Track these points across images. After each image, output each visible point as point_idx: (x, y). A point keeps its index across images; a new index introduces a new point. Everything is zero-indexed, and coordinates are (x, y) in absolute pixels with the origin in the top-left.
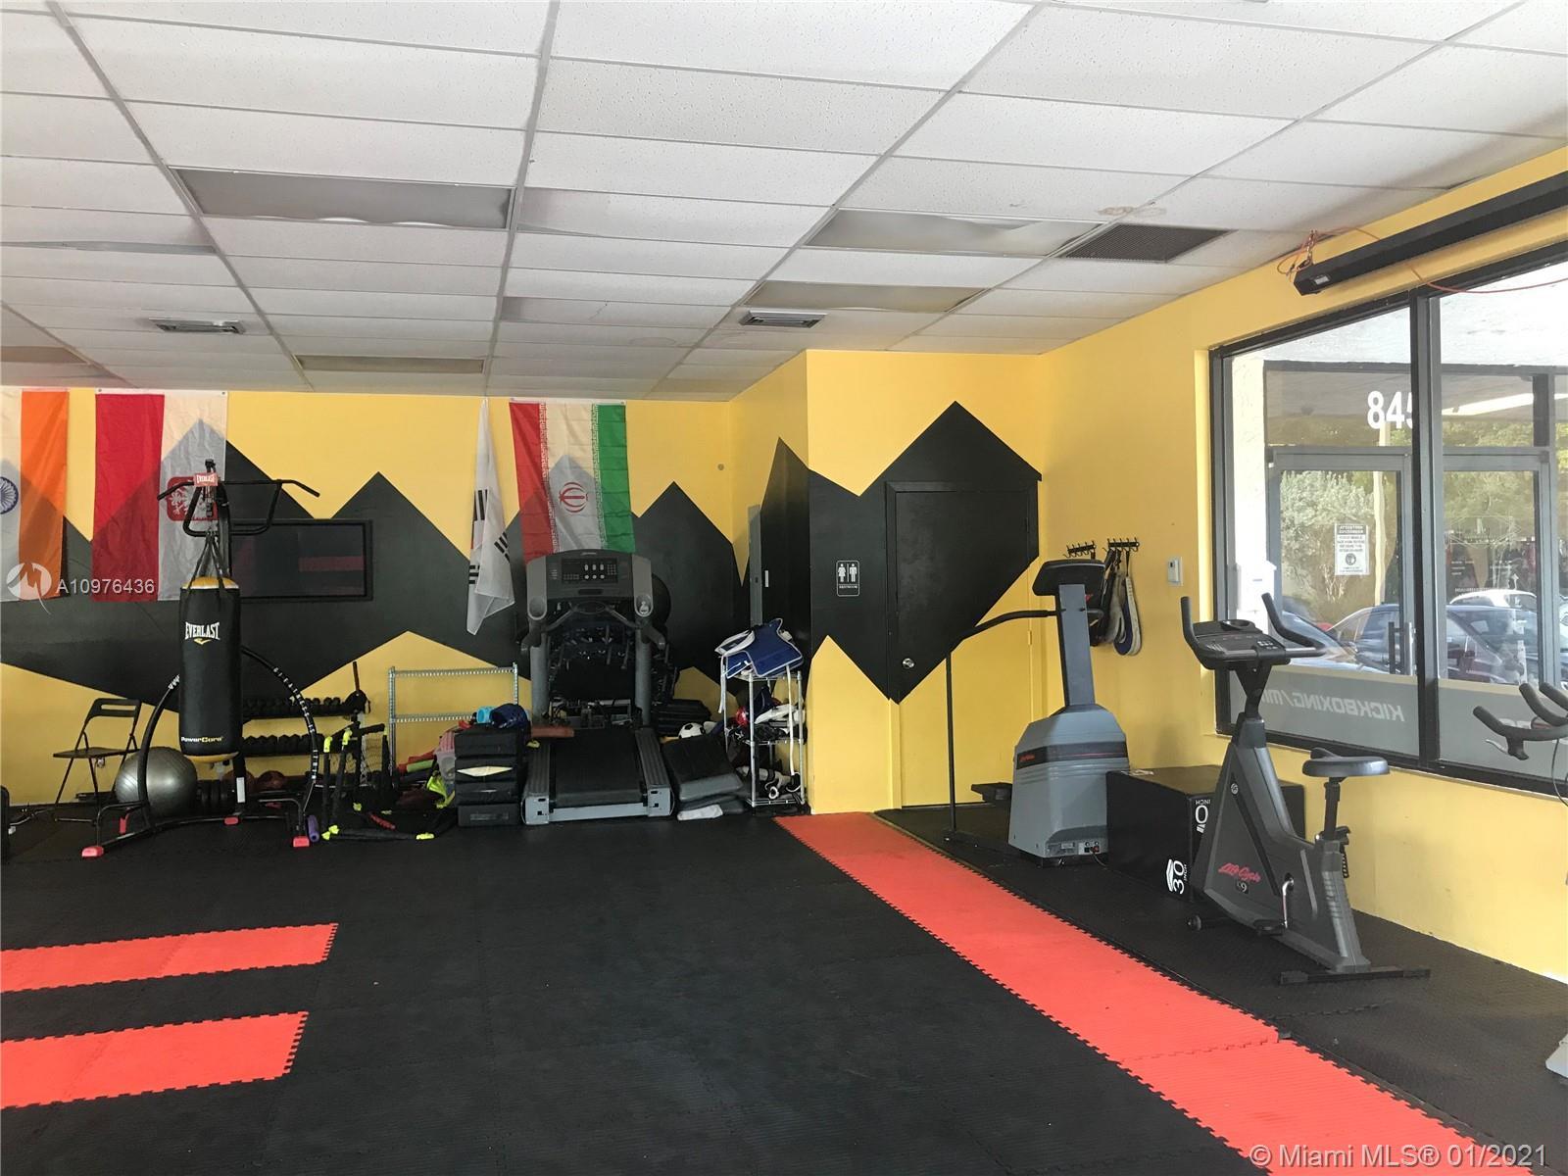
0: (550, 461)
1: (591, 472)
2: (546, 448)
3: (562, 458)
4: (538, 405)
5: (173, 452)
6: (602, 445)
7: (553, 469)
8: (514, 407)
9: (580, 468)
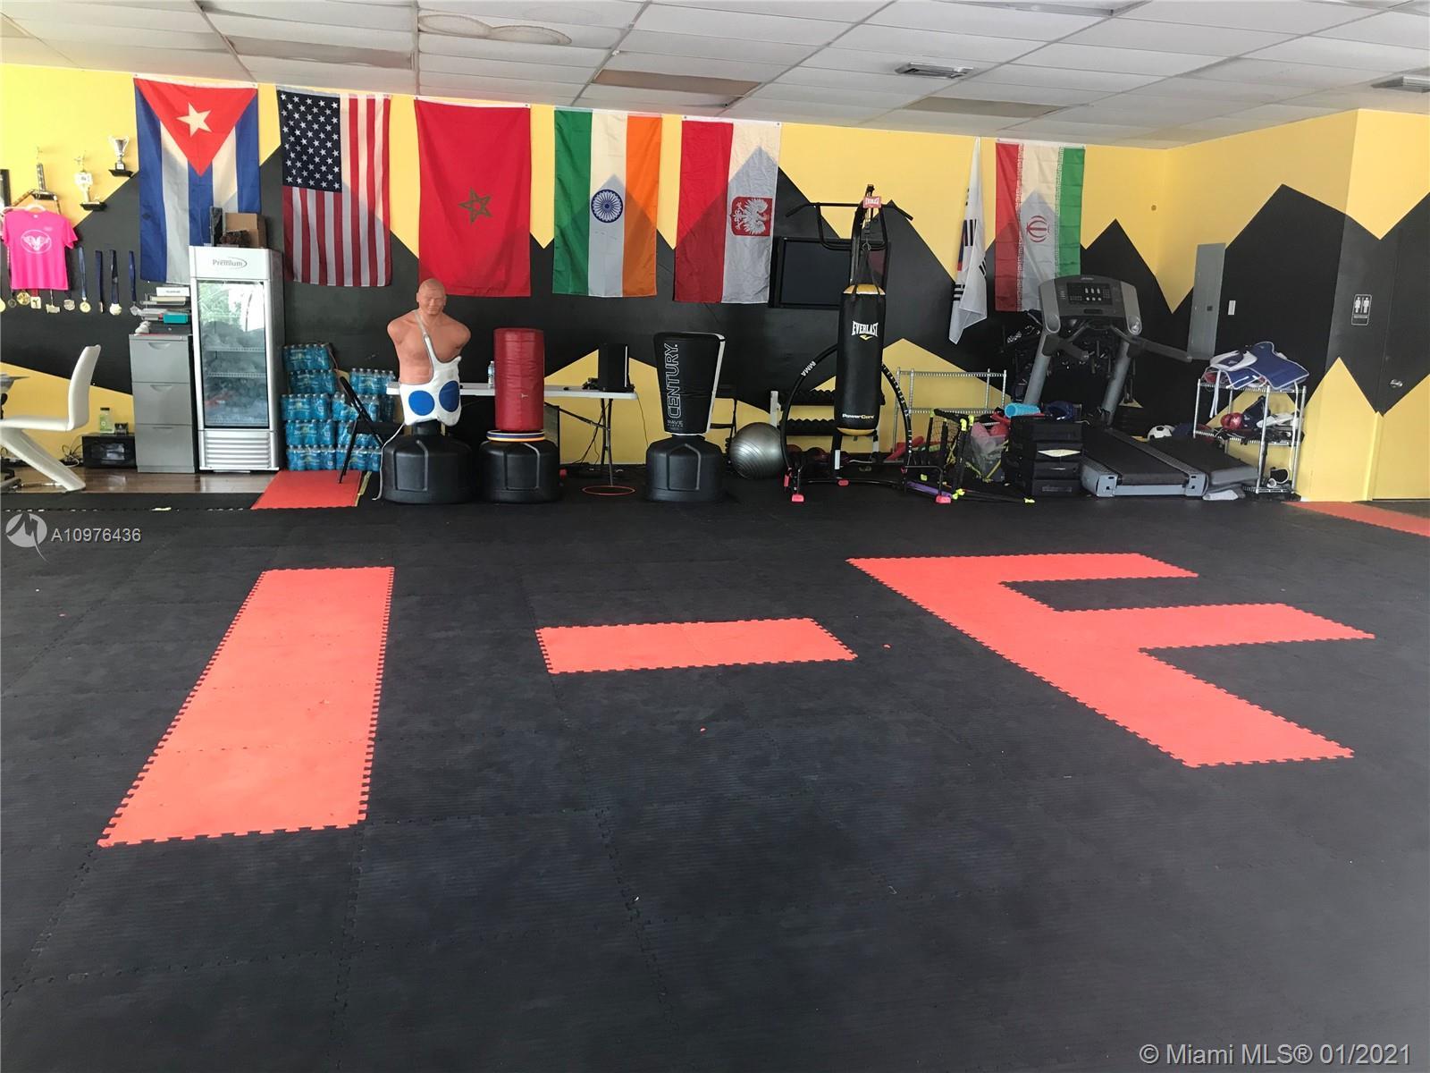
0: (1023, 197)
1: (1054, 208)
2: (1021, 185)
3: (1031, 195)
4: (1017, 146)
5: (737, 174)
6: (1063, 184)
7: (1025, 203)
8: (998, 146)
9: (1046, 203)
